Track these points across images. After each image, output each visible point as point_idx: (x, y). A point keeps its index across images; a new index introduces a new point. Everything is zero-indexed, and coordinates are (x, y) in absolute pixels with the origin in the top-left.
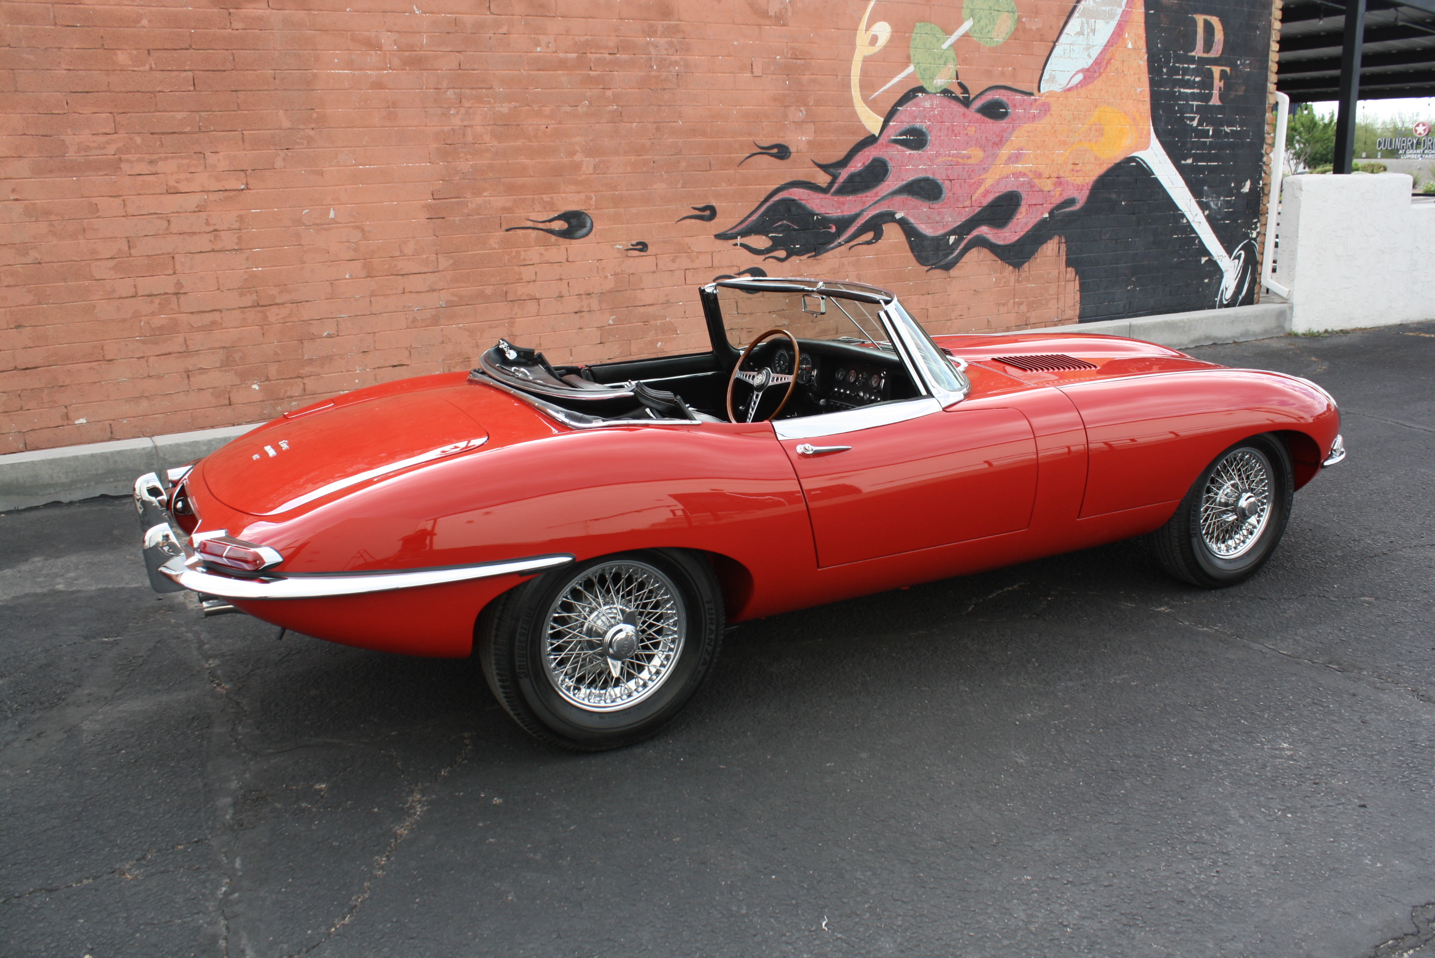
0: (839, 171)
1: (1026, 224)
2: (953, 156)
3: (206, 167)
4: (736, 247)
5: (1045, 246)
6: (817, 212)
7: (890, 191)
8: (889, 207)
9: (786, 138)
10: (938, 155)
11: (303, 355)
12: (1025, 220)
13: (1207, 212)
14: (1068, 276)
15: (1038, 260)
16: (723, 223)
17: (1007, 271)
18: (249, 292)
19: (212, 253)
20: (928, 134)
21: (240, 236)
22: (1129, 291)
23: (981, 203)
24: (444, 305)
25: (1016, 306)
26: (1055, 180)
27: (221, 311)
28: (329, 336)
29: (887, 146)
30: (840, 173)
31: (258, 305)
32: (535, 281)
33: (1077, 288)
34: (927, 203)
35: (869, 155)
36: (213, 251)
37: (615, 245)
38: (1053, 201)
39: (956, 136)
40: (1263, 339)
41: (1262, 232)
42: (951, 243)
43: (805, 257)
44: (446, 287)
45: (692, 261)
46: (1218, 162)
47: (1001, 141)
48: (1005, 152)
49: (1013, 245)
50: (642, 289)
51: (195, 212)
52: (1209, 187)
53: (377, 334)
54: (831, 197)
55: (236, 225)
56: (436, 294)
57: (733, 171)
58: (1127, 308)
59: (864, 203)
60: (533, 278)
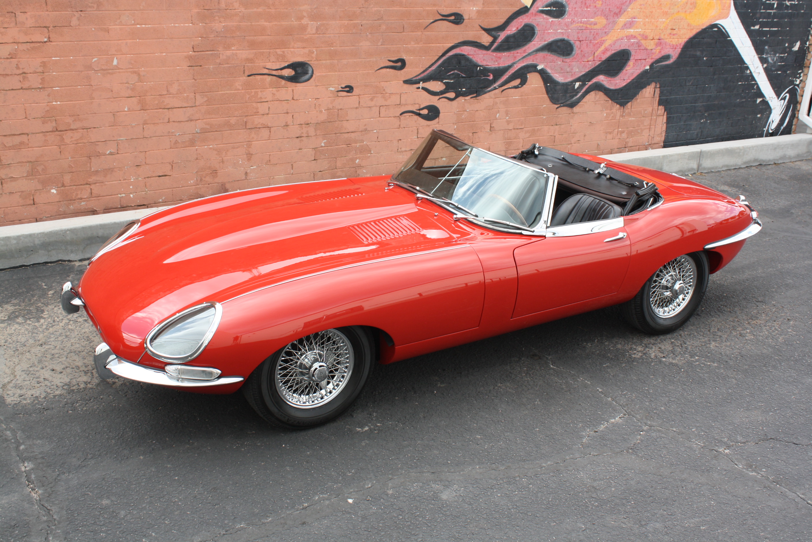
0: (498, 34)
1: (632, 74)
2: (583, 23)
3: (16, 23)
4: (419, 90)
5: (644, 90)
6: (480, 64)
7: (535, 48)
8: (533, 61)
9: (462, 8)
10: (573, 22)
11: (91, 168)
12: (631, 71)
13: (765, 65)
14: (659, 112)
15: (638, 100)
16: (410, 72)
17: (615, 108)
18: (50, 120)
19: (21, 91)
20: (567, 6)
21: (43, 78)
22: (702, 123)
23: (601, 58)
24: (199, 132)
25: (619, 134)
26: (657, 41)
27: (28, 134)
28: (111, 154)
29: (536, 15)
30: (499, 36)
31: (57, 130)
32: (268, 114)
33: (665, 121)
34: (562, 58)
35: (521, 22)
36: (22, 88)
37: (329, 88)
38: (653, 56)
39: (587, 8)
40: (796, 161)
41: (804, 80)
42: (576, 87)
43: (468, 98)
44: (201, 118)
45: (386, 100)
46: (778, 28)
47: (620, 11)
48: (622, 20)
49: (621, 90)
50: (347, 120)
51: (7, 58)
52: (769, 46)
53: (147, 153)
54: (491, 53)
55: (40, 69)
56: (193, 123)
57: (420, 33)
58: (699, 135)
59: (515, 57)
60: (267, 112)
